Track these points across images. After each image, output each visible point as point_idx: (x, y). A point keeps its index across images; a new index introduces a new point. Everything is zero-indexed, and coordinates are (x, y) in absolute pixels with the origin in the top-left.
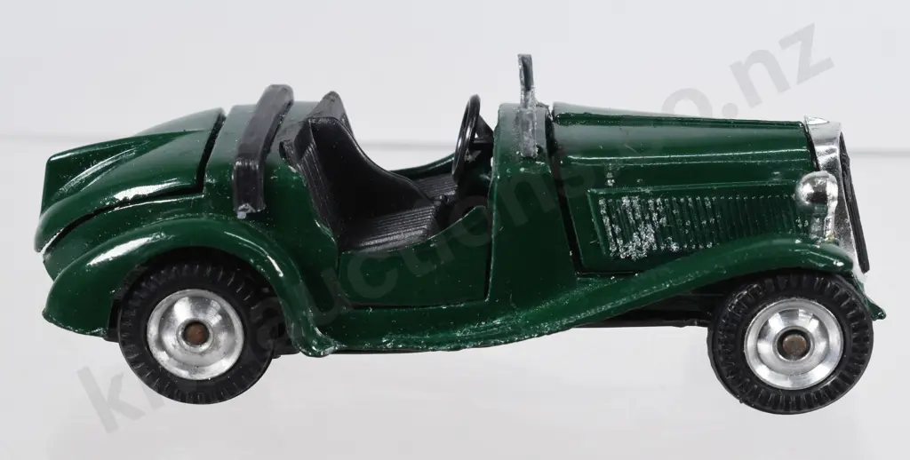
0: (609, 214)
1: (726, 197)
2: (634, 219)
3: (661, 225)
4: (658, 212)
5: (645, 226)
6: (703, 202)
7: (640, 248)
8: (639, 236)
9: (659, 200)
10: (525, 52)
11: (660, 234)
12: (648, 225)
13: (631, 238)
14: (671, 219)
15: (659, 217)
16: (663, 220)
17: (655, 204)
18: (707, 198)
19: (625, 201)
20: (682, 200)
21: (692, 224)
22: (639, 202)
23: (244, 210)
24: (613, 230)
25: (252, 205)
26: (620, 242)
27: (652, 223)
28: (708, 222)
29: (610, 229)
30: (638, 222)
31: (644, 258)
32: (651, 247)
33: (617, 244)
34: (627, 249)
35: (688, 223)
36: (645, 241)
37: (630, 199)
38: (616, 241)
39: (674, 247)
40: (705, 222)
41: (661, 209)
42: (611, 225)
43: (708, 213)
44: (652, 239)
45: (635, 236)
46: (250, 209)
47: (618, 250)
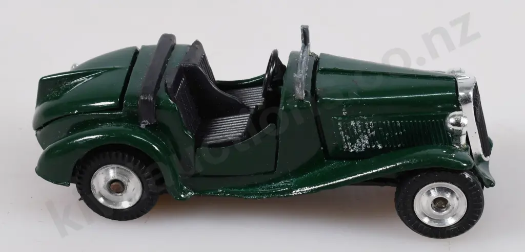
0: (343, 130)
1: (409, 121)
2: (357, 132)
3: (372, 135)
4: (371, 129)
5: (363, 135)
6: (396, 123)
7: (361, 147)
8: (360, 141)
9: (371, 122)
10: (305, 24)
11: (372, 140)
12: (365, 136)
13: (356, 142)
14: (378, 132)
15: (371, 132)
16: (373, 133)
17: (369, 124)
18: (398, 122)
19: (353, 123)
20: (384, 122)
21: (389, 135)
22: (360, 124)
23: (144, 123)
24: (345, 138)
25: (149, 121)
26: (349, 144)
27: (368, 135)
28: (398, 134)
29: (344, 138)
30: (359, 134)
31: (363, 152)
32: (366, 146)
33: (347, 145)
34: (353, 148)
35: (387, 134)
36: (363, 143)
37: (355, 122)
38: (347, 143)
39: (380, 147)
40: (397, 134)
41: (372, 127)
42: (344, 135)
43: (398, 129)
44: (367, 142)
45: (357, 141)
46: (147, 122)
47: (348, 148)
